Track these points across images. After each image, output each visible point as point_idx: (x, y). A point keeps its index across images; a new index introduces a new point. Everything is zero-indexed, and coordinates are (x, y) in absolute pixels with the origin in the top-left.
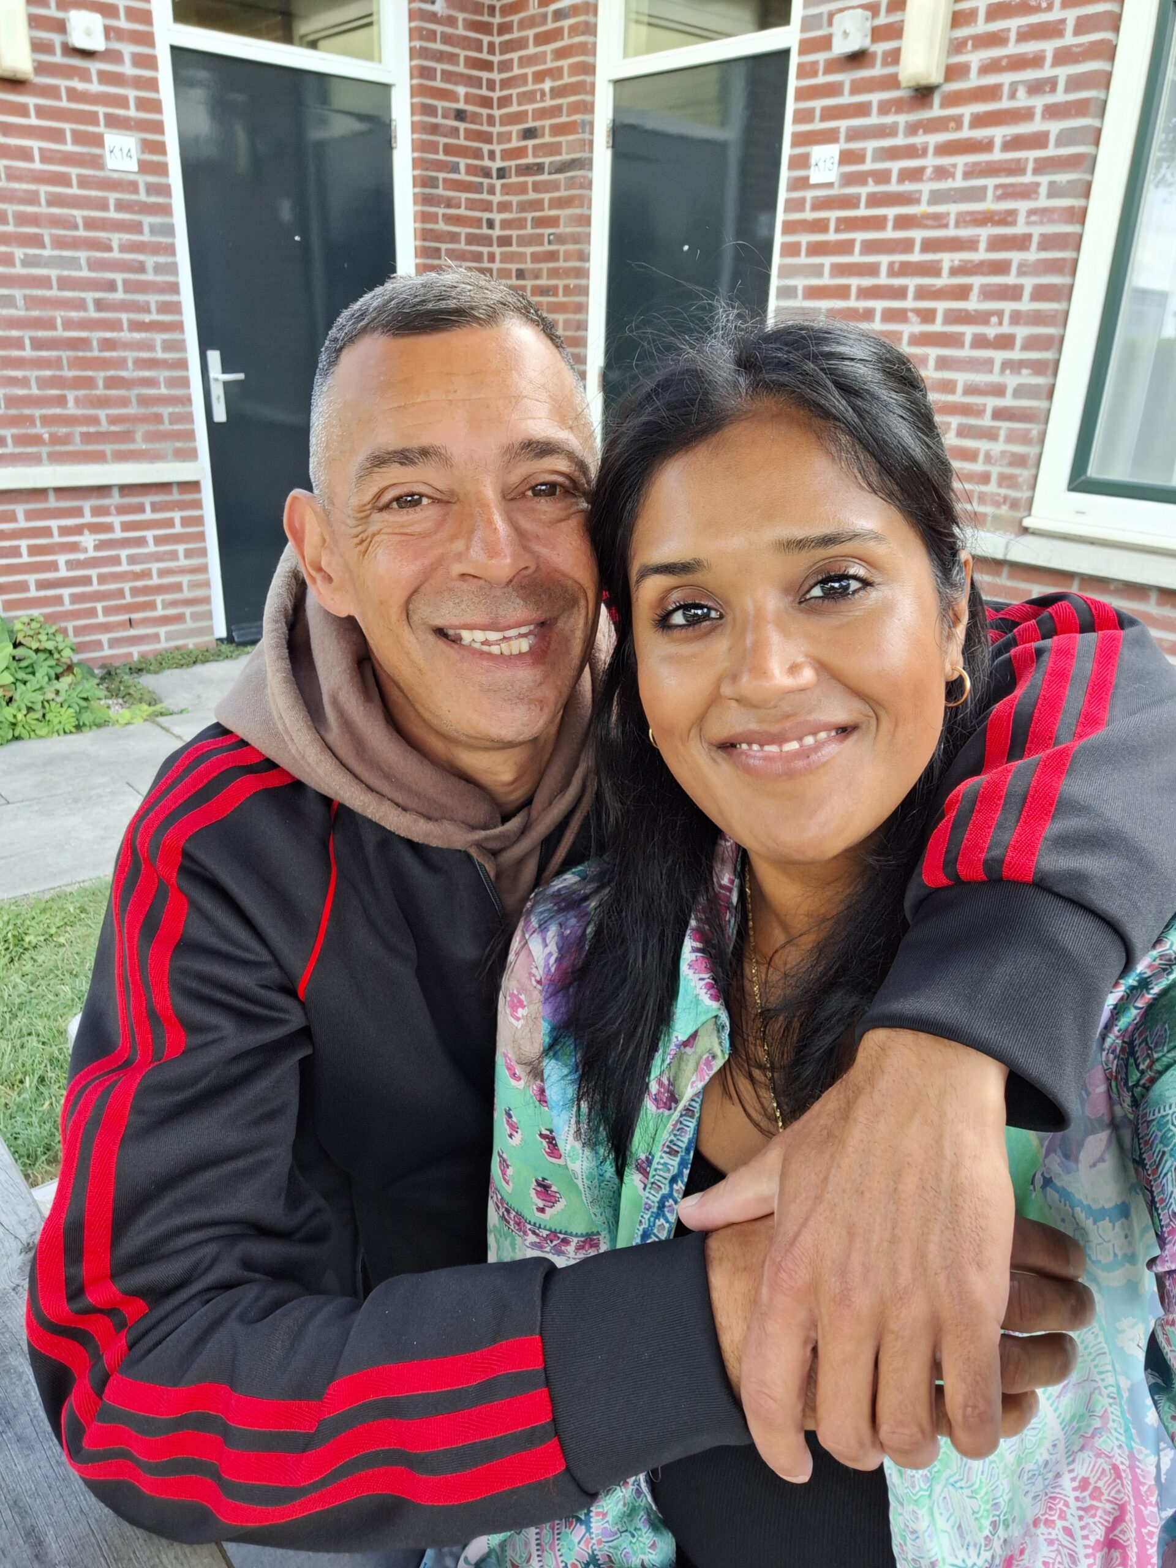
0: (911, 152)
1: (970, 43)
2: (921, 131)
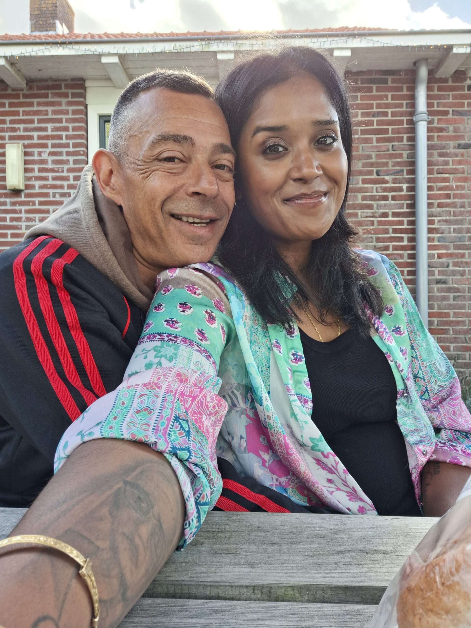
0: (14, 211)
1: (33, 178)
2: (18, 205)
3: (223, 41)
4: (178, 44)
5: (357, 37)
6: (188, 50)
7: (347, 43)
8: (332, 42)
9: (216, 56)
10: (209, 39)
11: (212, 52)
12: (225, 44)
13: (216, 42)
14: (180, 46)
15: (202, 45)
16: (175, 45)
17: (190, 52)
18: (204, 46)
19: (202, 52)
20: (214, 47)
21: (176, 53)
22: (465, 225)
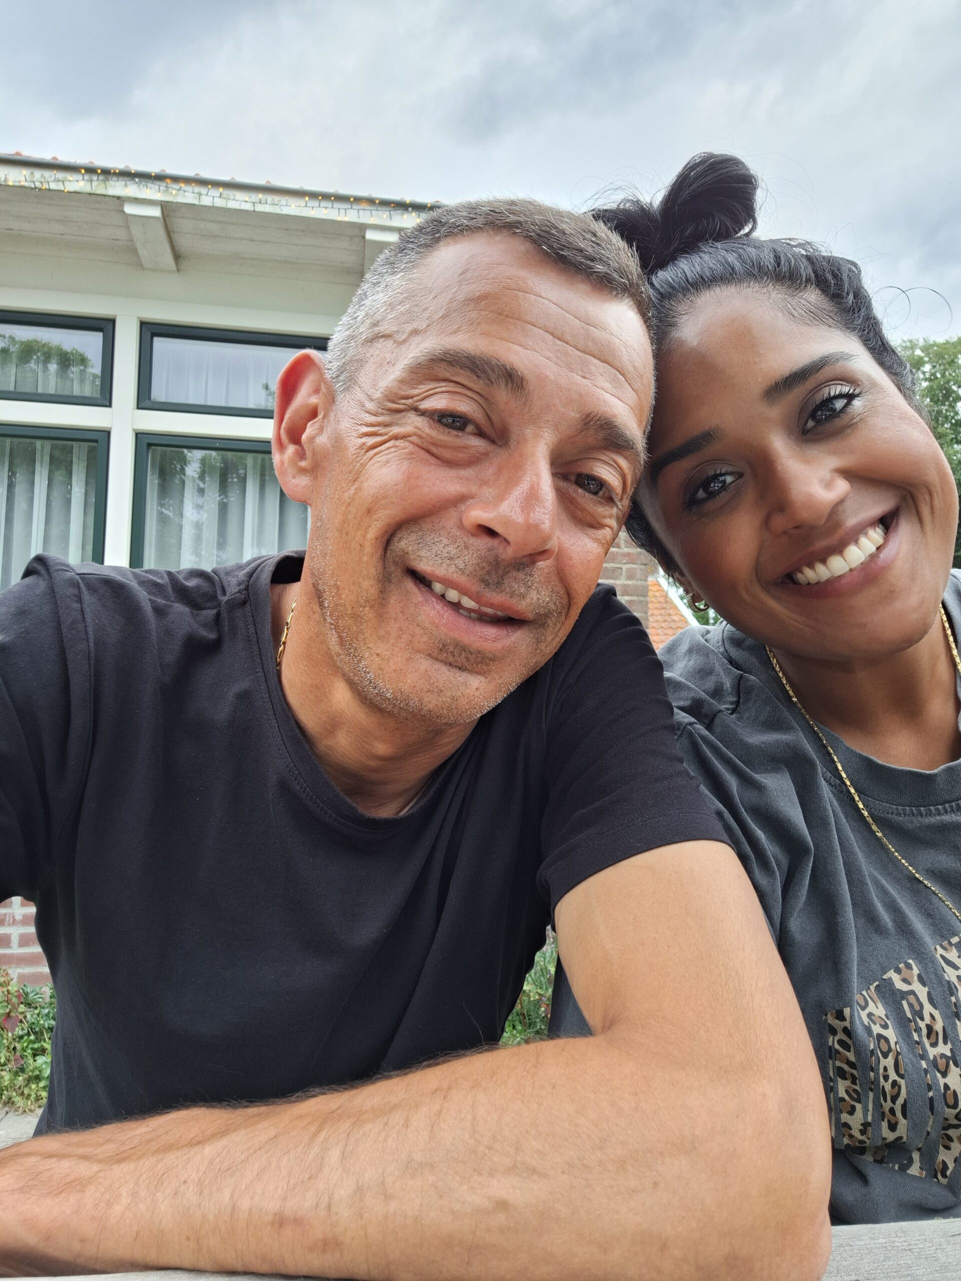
3: (137, 180)
4: (38, 174)
5: (410, 209)
6: (61, 187)
7: (391, 218)
8: (360, 211)
9: (122, 206)
10: (106, 172)
11: (113, 197)
12: (141, 186)
13: (120, 179)
14: (42, 176)
15: (91, 181)
16: (32, 173)
17: (64, 191)
18: (95, 184)
19: (90, 194)
20: (117, 188)
21: (32, 188)
22: (620, 579)
